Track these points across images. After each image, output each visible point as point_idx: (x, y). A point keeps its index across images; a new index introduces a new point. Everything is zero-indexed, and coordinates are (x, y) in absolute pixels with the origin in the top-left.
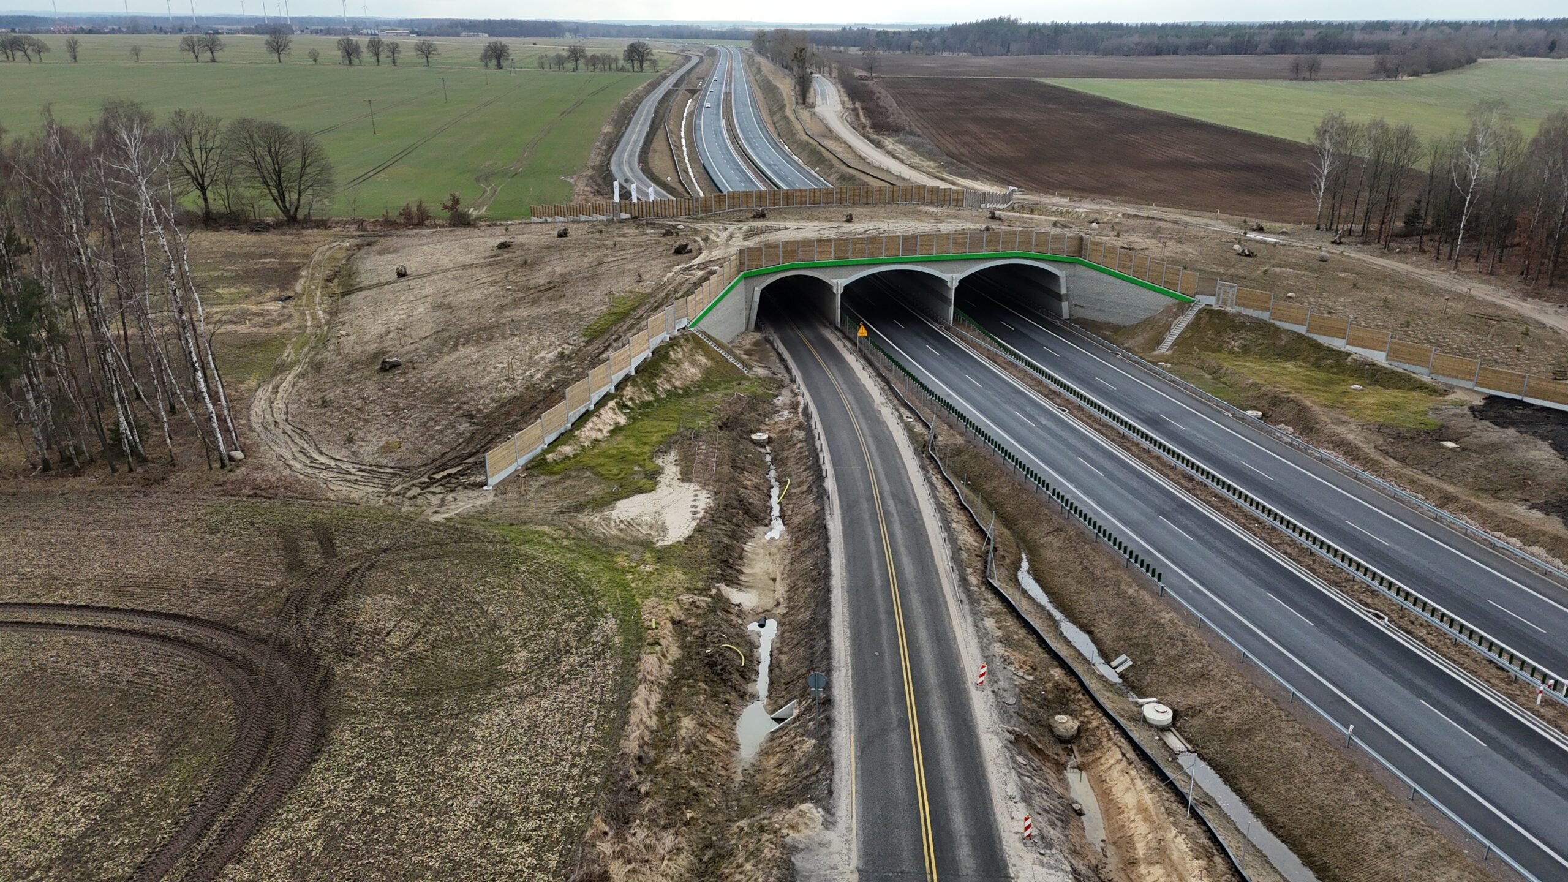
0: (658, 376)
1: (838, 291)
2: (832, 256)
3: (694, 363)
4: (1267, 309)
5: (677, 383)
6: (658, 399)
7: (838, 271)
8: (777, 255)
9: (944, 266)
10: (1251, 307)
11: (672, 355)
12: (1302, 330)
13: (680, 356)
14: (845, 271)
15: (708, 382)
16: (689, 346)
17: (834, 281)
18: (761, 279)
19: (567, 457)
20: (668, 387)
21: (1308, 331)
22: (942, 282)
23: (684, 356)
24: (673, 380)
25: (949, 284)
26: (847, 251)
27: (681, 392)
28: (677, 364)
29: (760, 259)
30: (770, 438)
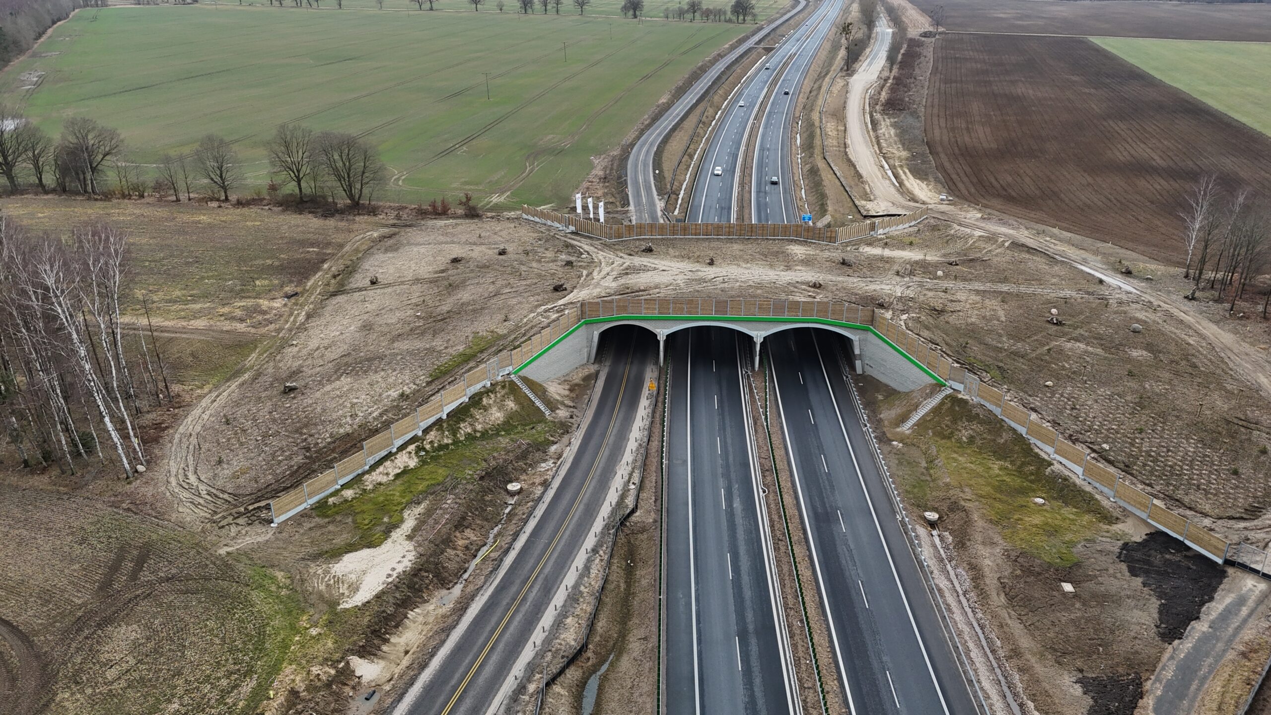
0: (464, 421)
1: (662, 338)
2: (657, 312)
3: (501, 408)
4: (1000, 406)
5: (479, 427)
6: (456, 442)
7: (661, 323)
8: (612, 308)
9: (750, 325)
10: (989, 401)
11: (485, 401)
12: (1022, 430)
13: (491, 402)
14: (667, 323)
15: (507, 427)
16: (503, 392)
17: (658, 330)
18: (599, 325)
19: (346, 501)
20: (469, 430)
21: (1027, 433)
22: (750, 338)
23: (495, 401)
24: (476, 424)
25: (755, 340)
26: (669, 309)
27: (478, 435)
28: (485, 409)
29: (598, 311)
30: (521, 488)
